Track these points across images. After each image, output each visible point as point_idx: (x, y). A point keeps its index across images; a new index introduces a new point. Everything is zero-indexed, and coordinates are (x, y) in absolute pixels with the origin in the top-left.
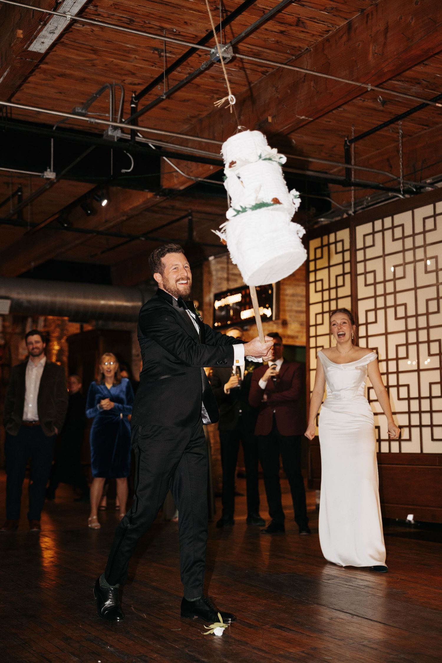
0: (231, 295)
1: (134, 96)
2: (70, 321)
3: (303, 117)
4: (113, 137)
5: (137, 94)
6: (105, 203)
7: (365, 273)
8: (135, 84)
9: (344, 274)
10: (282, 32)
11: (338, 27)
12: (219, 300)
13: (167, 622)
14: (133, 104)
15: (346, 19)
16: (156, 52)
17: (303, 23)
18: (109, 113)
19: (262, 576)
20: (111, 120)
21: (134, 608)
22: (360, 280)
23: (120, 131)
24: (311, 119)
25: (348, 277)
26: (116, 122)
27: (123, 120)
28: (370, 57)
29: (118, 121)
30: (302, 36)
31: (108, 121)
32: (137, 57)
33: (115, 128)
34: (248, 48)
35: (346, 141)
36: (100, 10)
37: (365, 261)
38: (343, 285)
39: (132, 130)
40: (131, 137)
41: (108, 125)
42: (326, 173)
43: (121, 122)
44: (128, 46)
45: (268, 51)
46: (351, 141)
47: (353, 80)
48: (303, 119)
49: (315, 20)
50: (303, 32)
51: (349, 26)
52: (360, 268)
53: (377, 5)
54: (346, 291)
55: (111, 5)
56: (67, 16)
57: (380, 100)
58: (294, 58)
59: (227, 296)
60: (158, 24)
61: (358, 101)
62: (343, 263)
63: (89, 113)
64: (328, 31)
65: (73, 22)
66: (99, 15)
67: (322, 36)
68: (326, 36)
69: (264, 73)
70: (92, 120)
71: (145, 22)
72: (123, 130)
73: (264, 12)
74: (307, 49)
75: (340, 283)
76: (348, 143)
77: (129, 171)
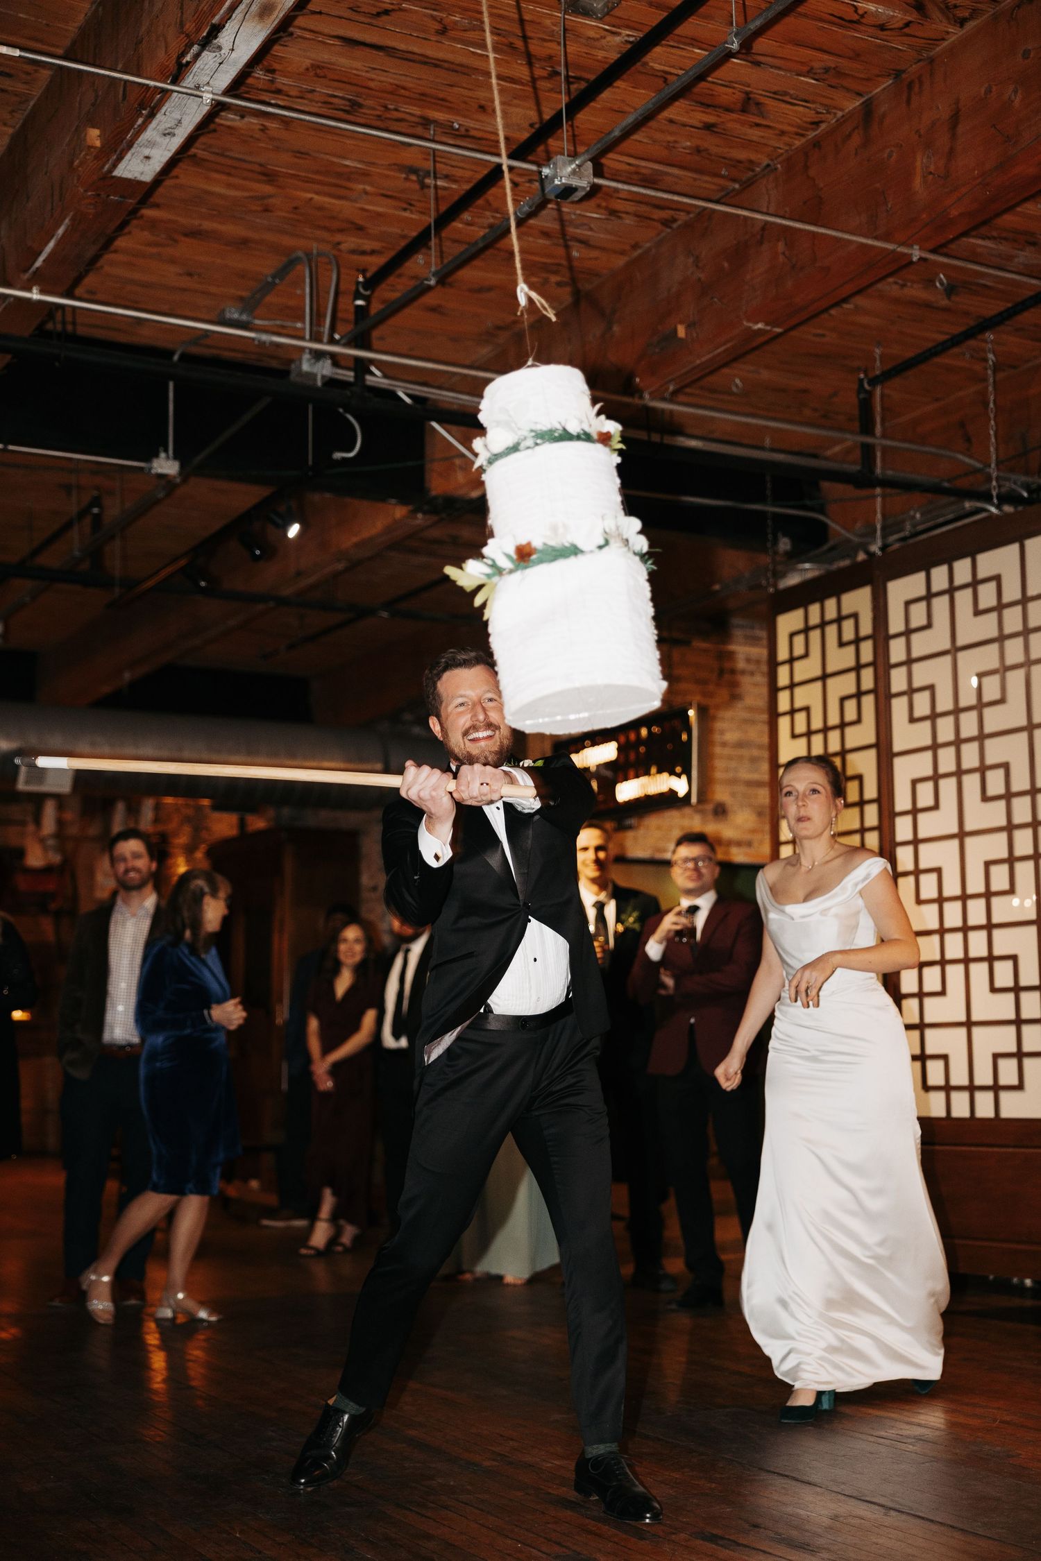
0: (593, 745)
1: (361, 279)
2: (216, 807)
3: (760, 326)
4: (312, 376)
5: (369, 275)
6: (294, 531)
7: (911, 691)
8: (363, 253)
9: (859, 695)
10: (708, 127)
11: (840, 114)
13: (444, 1525)
14: (359, 299)
15: (859, 94)
16: (414, 177)
17: (758, 104)
18: (302, 319)
19: (669, 1414)
20: (308, 337)
22: (899, 707)
23: (329, 362)
24: (779, 330)
25: (868, 702)
26: (319, 341)
27: (337, 337)
28: (917, 182)
29: (325, 339)
30: (755, 134)
31: (302, 338)
32: (368, 188)
33: (318, 355)
34: (629, 164)
35: (861, 381)
36: (282, 81)
37: (909, 662)
38: (858, 721)
39: (358, 360)
40: (356, 377)
41: (302, 349)
42: (815, 456)
43: (332, 341)
44: (347, 163)
45: (675, 171)
46: (874, 382)
47: (876, 238)
48: (759, 329)
49: (787, 98)
50: (758, 125)
51: (868, 111)
52: (898, 680)
53: (932, 61)
54: (864, 733)
55: (307, 69)
56: (204, 95)
57: (942, 284)
58: (737, 186)
59: (584, 747)
60: (417, 111)
61: (890, 287)
62: (858, 668)
63: (258, 322)
64: (816, 124)
65: (218, 108)
66: (279, 92)
67: (803, 135)
68: (811, 134)
69: (666, 223)
70: (265, 337)
71: (386, 107)
72: (336, 360)
73: (665, 80)
74: (768, 165)
75: (851, 715)
76: (866, 386)
77: (351, 455)
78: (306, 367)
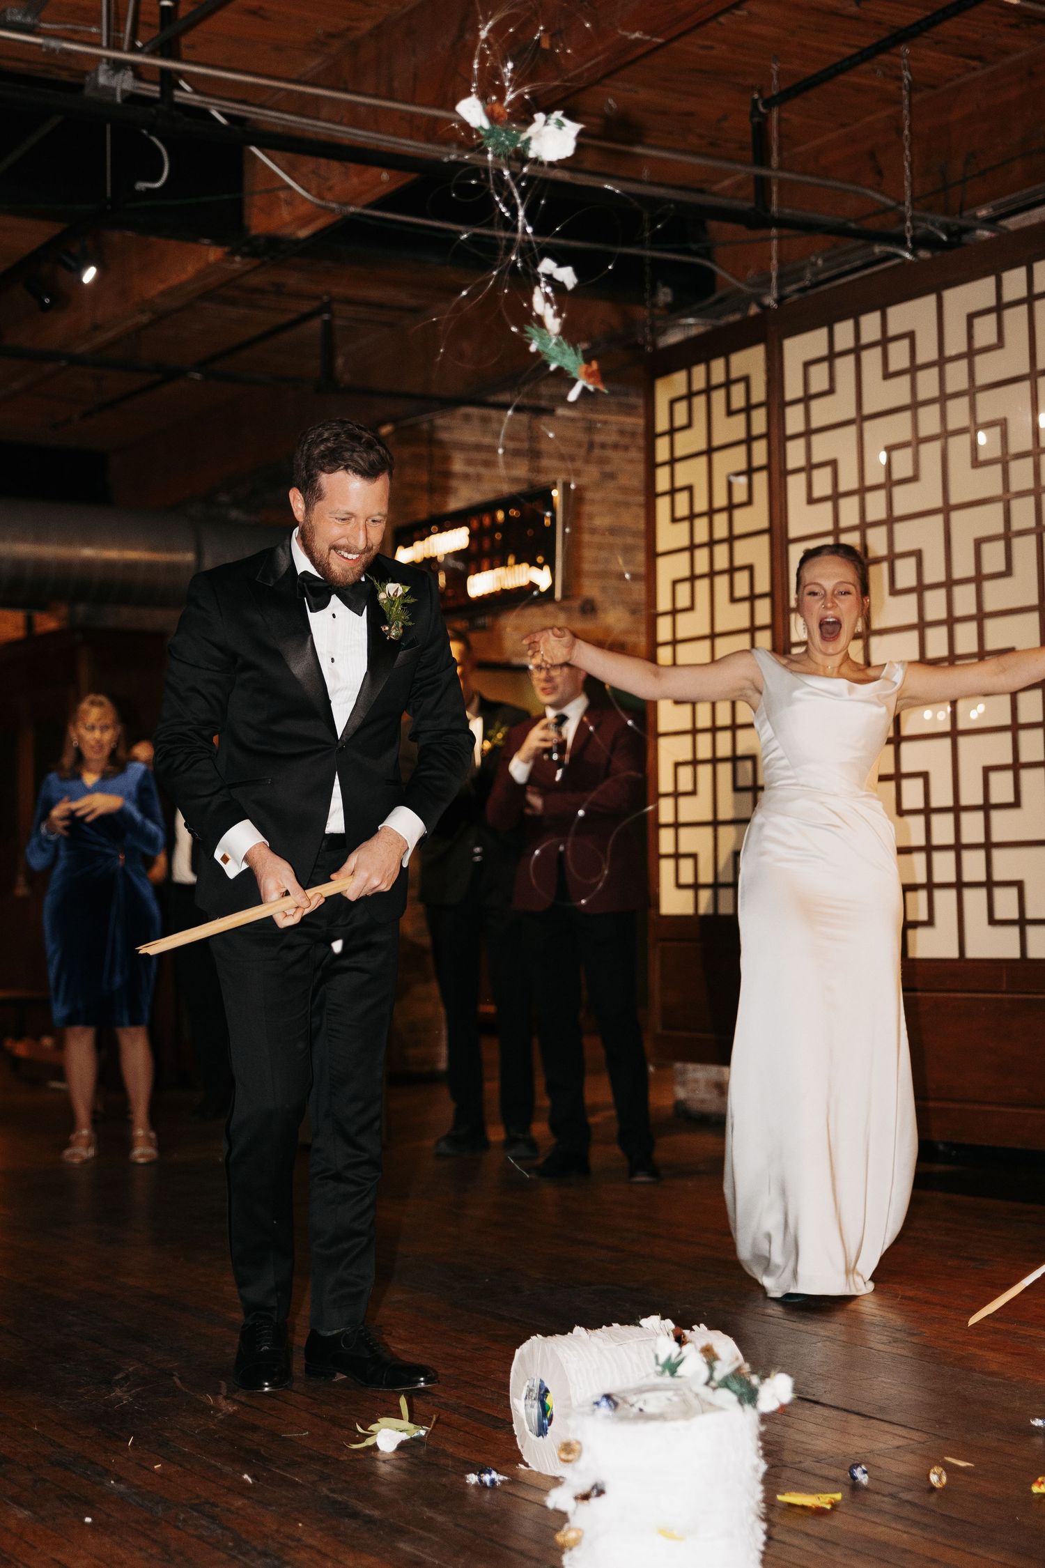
0: (440, 531)
3: (637, 35)
4: (110, 91)
6: (89, 275)
7: (809, 468)
9: (750, 471)
12: (408, 544)
13: (272, 1415)
18: (98, 23)
19: (528, 1292)
20: (104, 44)
21: (180, 1378)
22: (796, 486)
23: (130, 73)
24: (660, 40)
25: (761, 479)
26: (119, 48)
27: (139, 44)
29: (125, 47)
31: (98, 45)
33: (117, 66)
35: (755, 102)
37: (808, 433)
38: (749, 502)
39: (164, 72)
40: (162, 92)
41: (98, 58)
42: (701, 191)
43: (133, 49)
46: (769, 103)
48: (637, 39)
52: (795, 454)
54: (755, 517)
59: (430, 534)
62: (749, 440)
63: (44, 25)
70: (53, 44)
72: (138, 72)
75: (740, 495)
76: (761, 109)
77: (157, 185)
78: (102, 80)
